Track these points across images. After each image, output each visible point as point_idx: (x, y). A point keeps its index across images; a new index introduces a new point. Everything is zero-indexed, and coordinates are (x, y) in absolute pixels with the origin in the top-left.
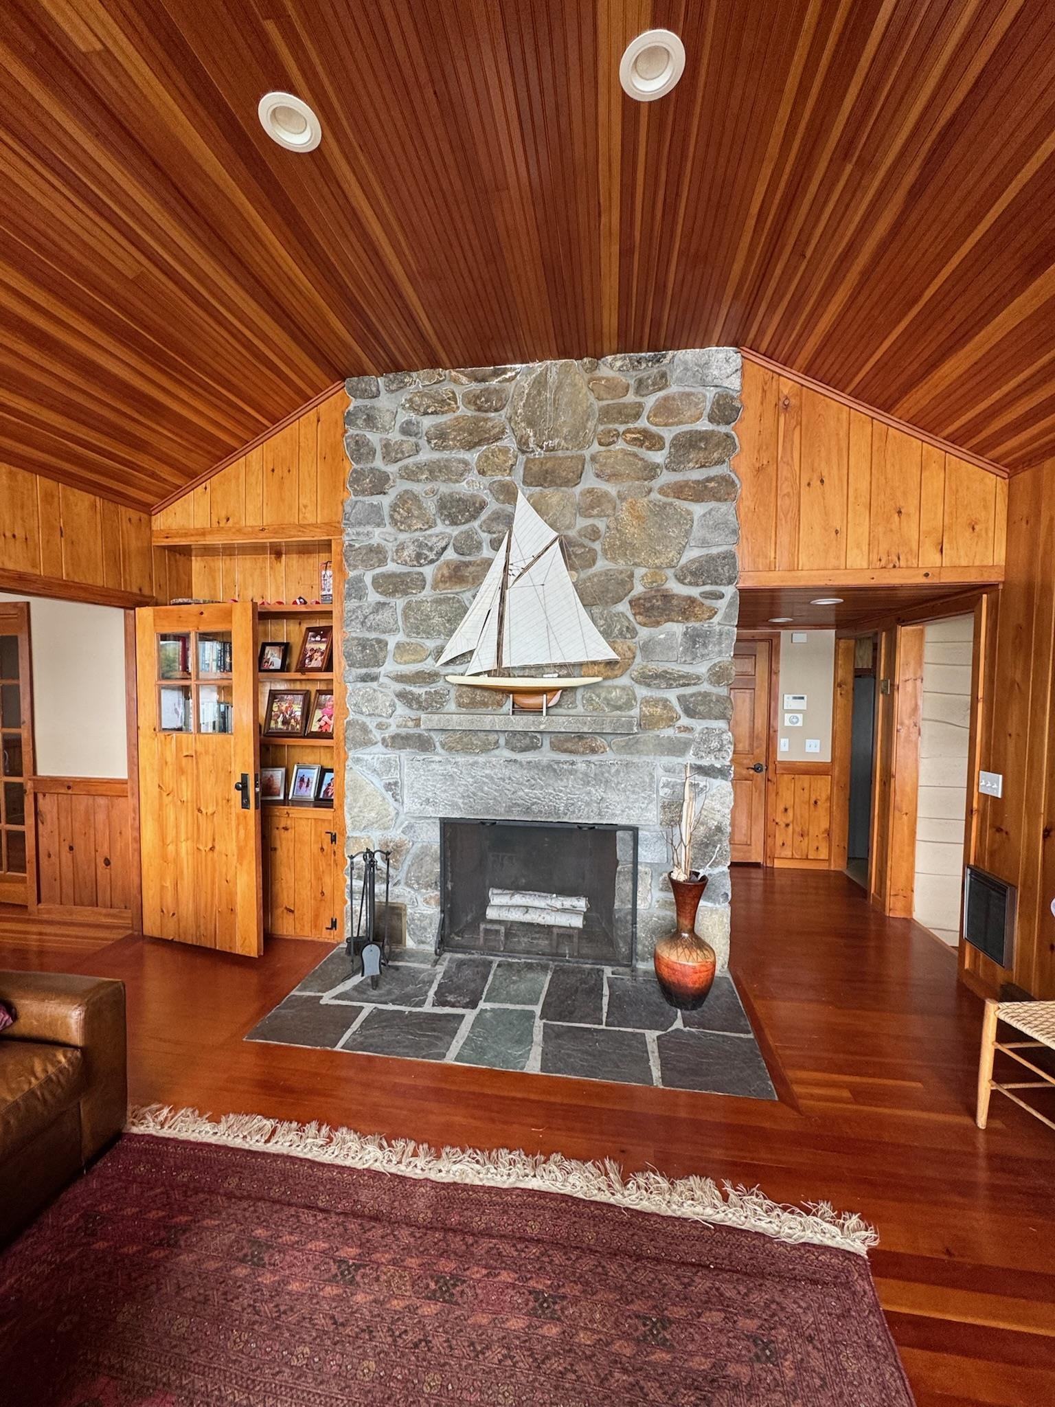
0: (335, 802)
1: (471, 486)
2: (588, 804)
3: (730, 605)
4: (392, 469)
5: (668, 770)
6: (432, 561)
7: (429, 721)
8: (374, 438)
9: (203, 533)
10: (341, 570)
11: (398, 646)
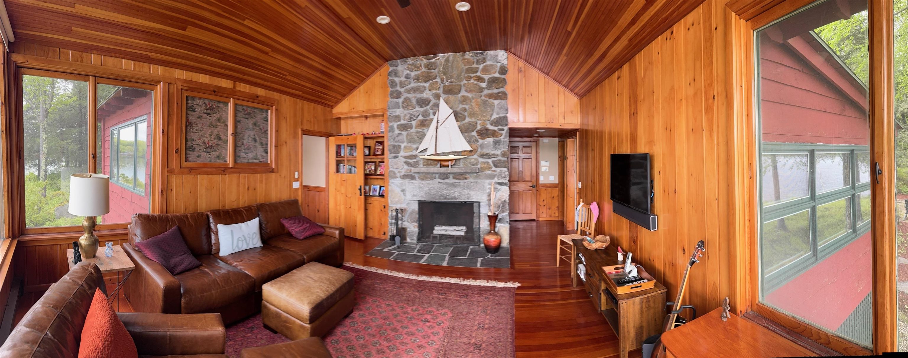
0: (385, 196)
1: (427, 94)
2: (464, 195)
3: (506, 133)
4: (402, 90)
5: (489, 184)
6: (415, 120)
7: (414, 170)
8: (397, 80)
9: (347, 113)
10: (387, 123)
11: (405, 147)
